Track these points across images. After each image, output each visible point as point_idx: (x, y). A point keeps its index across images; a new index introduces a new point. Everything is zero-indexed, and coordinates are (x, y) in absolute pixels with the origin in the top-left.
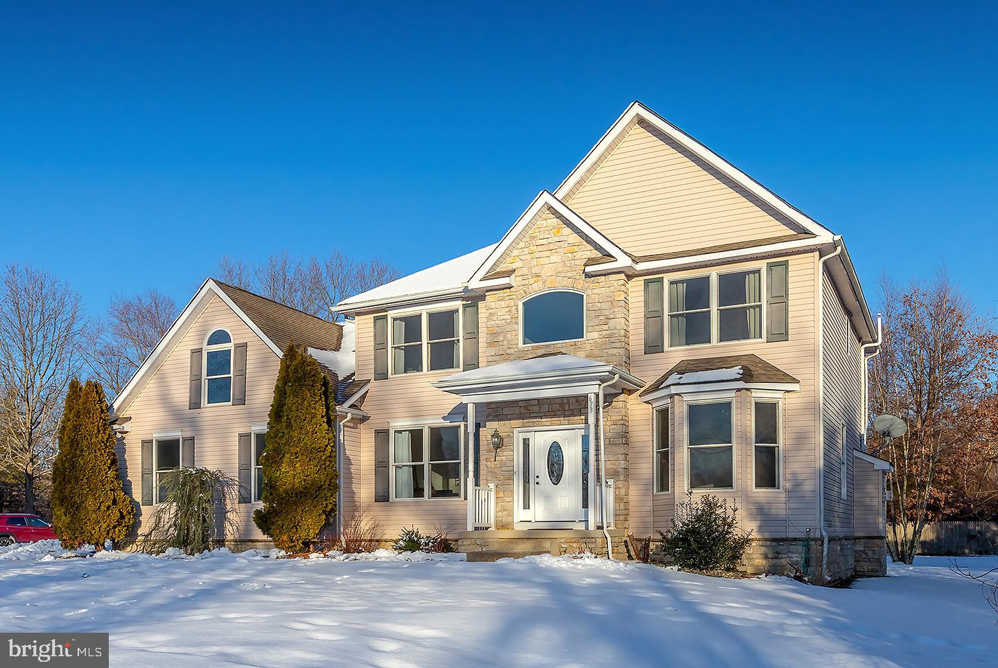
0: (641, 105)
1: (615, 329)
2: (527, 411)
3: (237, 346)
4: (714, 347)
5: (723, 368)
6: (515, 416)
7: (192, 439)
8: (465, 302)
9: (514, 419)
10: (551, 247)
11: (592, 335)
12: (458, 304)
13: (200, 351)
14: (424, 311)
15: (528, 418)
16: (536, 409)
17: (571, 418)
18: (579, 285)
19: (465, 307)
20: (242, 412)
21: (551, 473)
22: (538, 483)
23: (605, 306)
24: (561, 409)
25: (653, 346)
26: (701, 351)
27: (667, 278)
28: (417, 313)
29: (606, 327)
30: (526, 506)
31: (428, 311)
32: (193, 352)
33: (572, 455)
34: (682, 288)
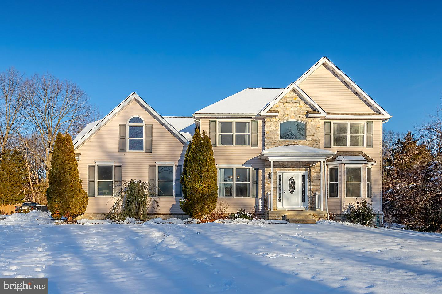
0: (327, 58)
1: (317, 138)
2: (282, 165)
3: (147, 126)
4: (349, 148)
5: (356, 155)
6: (278, 166)
7: (121, 166)
8: (252, 120)
9: (277, 168)
10: (293, 104)
11: (308, 139)
12: (250, 120)
13: (125, 125)
14: (234, 121)
15: (283, 168)
16: (286, 164)
17: (300, 169)
18: (304, 120)
19: (253, 122)
20: (150, 156)
21: (290, 189)
22: (285, 193)
23: (313, 129)
24: (296, 165)
25: (327, 145)
26: (344, 149)
27: (333, 121)
28: (231, 121)
29: (314, 137)
30: (280, 201)
31: (236, 121)
32: (120, 125)
33: (298, 183)
34: (336, 126)
